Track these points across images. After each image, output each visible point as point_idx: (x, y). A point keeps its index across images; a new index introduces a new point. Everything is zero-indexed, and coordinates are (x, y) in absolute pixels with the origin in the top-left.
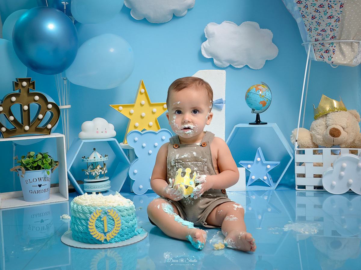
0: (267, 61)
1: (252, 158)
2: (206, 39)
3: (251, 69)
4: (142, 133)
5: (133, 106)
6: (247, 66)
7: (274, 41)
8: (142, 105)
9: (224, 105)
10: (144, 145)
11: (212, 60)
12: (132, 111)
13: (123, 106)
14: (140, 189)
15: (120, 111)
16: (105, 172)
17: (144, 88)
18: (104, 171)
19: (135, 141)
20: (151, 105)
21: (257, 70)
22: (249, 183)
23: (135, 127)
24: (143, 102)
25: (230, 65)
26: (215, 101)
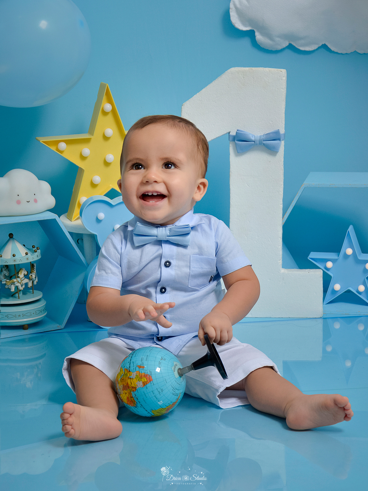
1: (336, 248)
3: (334, 52)
4: (113, 202)
5: (87, 141)
6: (324, 46)
8: (106, 138)
9: (283, 143)
11: (251, 34)
12: (86, 151)
13: (68, 142)
15: (61, 152)
16: (35, 283)
17: (110, 101)
18: (31, 281)
19: (98, 221)
21: (347, 54)
22: (329, 298)
23: (94, 185)
24: (109, 132)
25: (290, 45)
26: (264, 136)
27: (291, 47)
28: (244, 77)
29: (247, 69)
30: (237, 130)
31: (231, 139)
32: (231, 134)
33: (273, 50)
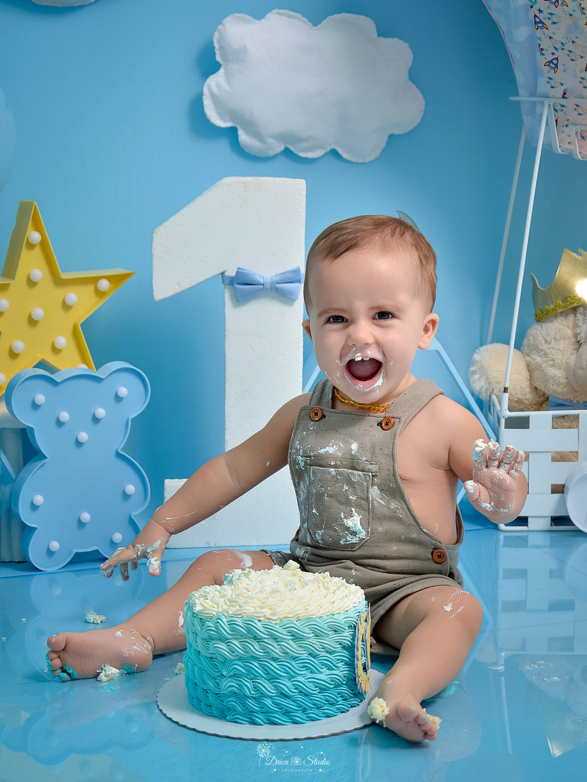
0: (392, 137)
2: (215, 67)
3: (346, 161)
4: (58, 379)
5: (5, 287)
6: (334, 153)
7: (413, 76)
8: (32, 283)
10: (65, 416)
11: (231, 133)
12: (3, 303)
14: (50, 553)
17: (39, 228)
19: (35, 406)
20: (59, 282)
21: (363, 163)
23: (14, 355)
24: (37, 274)
25: (287, 149)
26: (278, 276)
27: (287, 152)
28: (245, 191)
29: (250, 179)
30: (238, 268)
31: (226, 281)
32: (226, 274)
33: (262, 156)
